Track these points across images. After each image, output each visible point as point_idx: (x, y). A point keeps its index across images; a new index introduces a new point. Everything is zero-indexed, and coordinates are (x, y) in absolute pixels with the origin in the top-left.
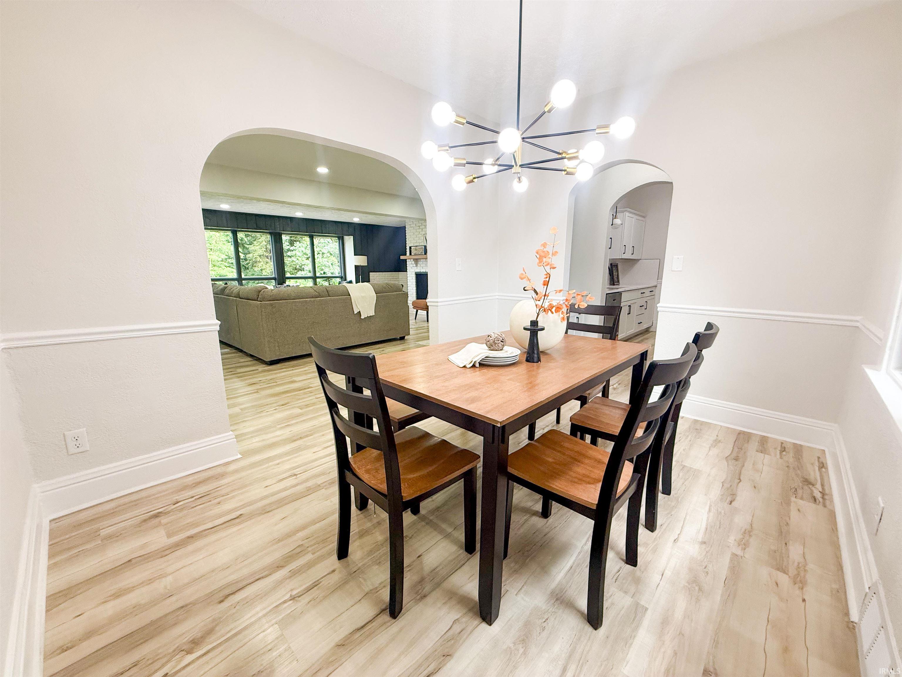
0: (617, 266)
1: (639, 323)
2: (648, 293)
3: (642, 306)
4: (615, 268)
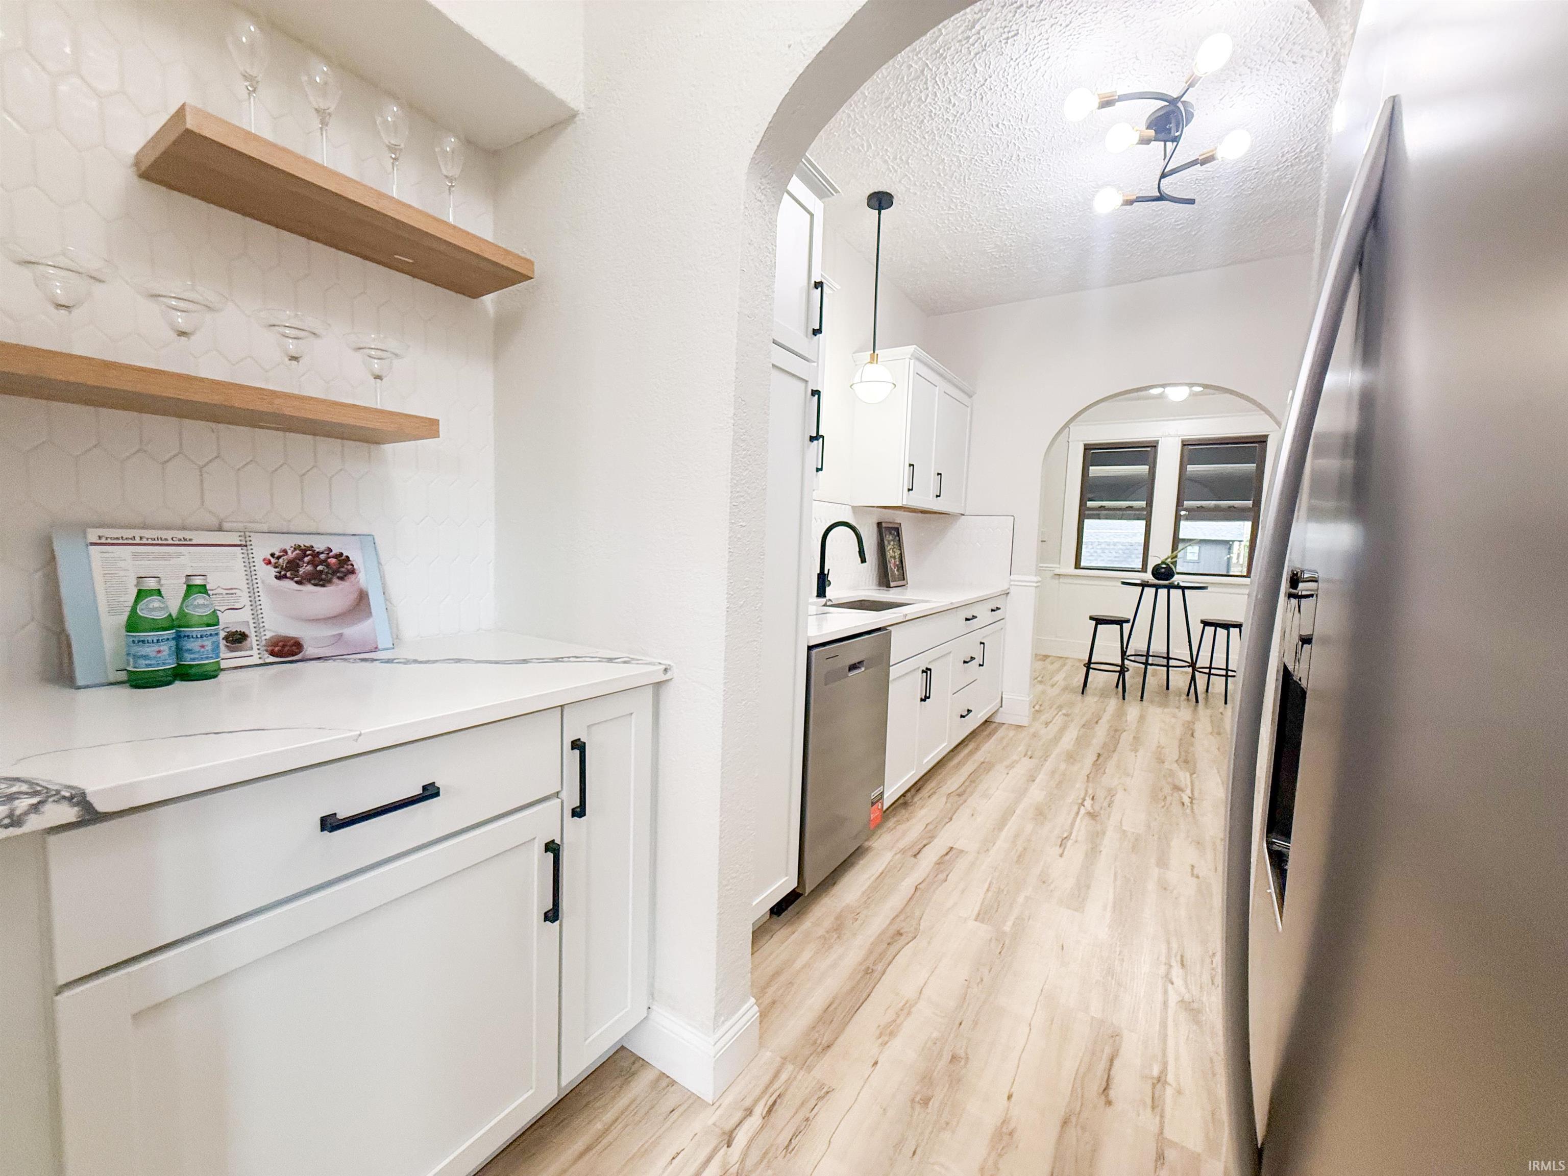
0: (896, 531)
1: (962, 716)
2: (984, 616)
3: (972, 658)
4: (891, 538)
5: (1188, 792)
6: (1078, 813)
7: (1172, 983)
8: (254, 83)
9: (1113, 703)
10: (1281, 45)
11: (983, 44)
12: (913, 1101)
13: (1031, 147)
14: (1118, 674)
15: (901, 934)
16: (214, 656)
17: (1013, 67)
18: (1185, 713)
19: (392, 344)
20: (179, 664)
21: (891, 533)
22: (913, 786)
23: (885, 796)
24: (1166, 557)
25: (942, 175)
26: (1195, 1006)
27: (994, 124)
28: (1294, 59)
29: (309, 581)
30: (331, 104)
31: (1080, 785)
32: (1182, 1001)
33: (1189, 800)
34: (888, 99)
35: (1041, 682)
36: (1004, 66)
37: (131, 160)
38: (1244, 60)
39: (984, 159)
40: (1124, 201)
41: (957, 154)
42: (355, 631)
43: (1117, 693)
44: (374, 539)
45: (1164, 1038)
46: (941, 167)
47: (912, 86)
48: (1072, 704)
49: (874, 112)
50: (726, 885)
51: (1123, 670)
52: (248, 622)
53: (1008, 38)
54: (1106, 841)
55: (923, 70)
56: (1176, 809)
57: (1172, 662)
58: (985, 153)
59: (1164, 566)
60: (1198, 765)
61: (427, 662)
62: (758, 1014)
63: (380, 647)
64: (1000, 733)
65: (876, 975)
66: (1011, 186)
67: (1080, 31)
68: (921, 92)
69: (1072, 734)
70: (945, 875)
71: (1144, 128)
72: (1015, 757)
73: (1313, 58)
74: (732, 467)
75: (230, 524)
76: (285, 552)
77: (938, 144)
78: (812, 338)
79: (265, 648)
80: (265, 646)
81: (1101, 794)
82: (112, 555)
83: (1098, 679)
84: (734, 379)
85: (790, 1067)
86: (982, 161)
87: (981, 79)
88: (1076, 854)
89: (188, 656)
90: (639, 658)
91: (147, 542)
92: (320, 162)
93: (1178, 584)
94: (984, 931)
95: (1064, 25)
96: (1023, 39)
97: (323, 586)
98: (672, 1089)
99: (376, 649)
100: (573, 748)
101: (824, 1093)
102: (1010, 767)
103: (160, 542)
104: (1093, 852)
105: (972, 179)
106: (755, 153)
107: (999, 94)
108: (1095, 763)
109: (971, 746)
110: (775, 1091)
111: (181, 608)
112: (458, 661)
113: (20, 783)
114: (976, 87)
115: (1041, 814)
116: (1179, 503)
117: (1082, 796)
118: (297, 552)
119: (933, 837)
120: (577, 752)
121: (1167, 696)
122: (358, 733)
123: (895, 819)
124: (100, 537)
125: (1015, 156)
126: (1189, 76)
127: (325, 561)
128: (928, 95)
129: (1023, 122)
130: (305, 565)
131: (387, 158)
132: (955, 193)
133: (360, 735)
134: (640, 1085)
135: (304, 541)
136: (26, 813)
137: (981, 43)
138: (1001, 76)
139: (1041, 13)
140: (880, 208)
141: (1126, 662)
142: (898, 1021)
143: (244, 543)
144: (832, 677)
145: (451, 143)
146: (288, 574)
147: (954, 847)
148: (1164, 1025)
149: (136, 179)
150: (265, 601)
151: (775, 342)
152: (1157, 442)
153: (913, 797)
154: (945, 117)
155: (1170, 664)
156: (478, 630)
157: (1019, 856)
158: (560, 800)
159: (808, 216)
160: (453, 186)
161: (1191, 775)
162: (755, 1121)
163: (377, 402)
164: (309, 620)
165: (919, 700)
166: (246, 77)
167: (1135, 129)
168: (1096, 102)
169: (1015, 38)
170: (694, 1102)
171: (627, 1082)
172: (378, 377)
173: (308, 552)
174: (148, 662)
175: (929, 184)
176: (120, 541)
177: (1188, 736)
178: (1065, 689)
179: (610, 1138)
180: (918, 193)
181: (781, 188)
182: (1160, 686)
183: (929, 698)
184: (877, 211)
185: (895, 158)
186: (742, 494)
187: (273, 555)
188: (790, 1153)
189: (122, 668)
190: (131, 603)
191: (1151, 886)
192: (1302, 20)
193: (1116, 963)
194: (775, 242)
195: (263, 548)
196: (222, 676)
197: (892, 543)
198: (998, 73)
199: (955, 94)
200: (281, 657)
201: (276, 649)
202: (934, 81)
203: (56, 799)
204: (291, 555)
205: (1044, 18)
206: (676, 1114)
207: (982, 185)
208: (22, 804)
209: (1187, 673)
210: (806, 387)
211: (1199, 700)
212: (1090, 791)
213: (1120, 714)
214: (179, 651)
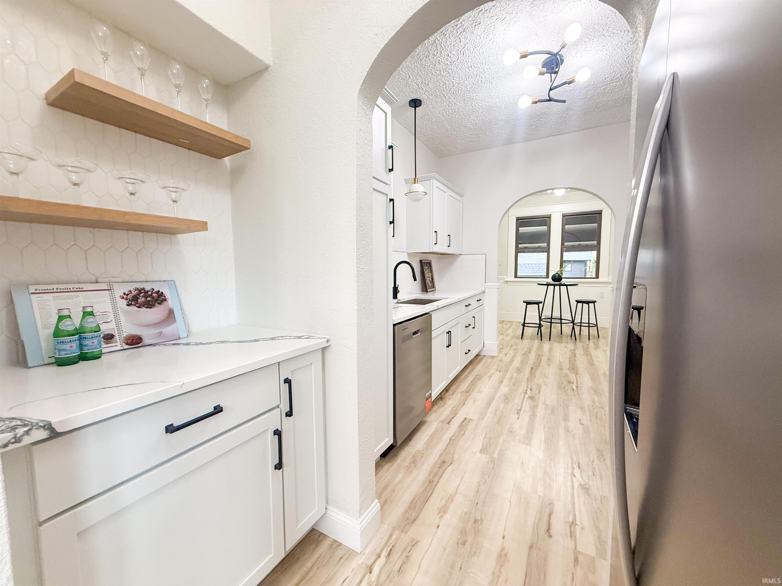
1: (466, 353)
2: (474, 304)
3: (469, 324)
4: (427, 267)
5: (575, 384)
6: (524, 397)
7: (575, 476)
8: (107, 56)
9: (537, 342)
10: (603, 28)
11: (464, 28)
12: (458, 543)
13: (488, 76)
14: (538, 328)
15: (445, 462)
16: (99, 347)
17: (478, 39)
18: (571, 346)
19: (182, 185)
20: (81, 352)
21: (427, 266)
22: (444, 389)
23: (432, 395)
24: (558, 271)
25: (445, 90)
26: (586, 486)
27: (470, 66)
28: (609, 34)
29: (144, 306)
30: (145, 65)
31: (524, 383)
32: (580, 485)
33: (576, 387)
34: (418, 54)
35: (501, 334)
36: (474, 39)
37: (43, 96)
38: (586, 35)
39: (465, 83)
40: (533, 102)
41: (452, 80)
42: (168, 330)
43: (538, 338)
44: (175, 282)
45: (574, 504)
46: (444, 87)
47: (430, 48)
48: (517, 344)
49: (411, 61)
50: (362, 445)
51: (540, 326)
52: (114, 329)
53: (476, 25)
54: (539, 409)
55: (435, 40)
56: (570, 392)
57: (563, 321)
58: (466, 79)
59: (557, 275)
60: (579, 370)
61: (207, 344)
62: (380, 507)
63: (181, 337)
64: (484, 361)
65: (435, 483)
66: (478, 95)
67: (510, 22)
68: (434, 51)
69: (518, 359)
70: (464, 431)
71: (541, 67)
72: (492, 372)
73: (618, 34)
74: (356, 239)
75: (102, 279)
76: (131, 292)
77: (443, 76)
78: (388, 173)
79: (123, 341)
80: (123, 340)
81: (534, 387)
82: (43, 298)
83: (529, 331)
84: (356, 197)
85: (397, 532)
86: (464, 83)
87: (463, 45)
88: (525, 417)
89: (86, 348)
90: (313, 335)
91: (60, 291)
92: (141, 94)
93: (564, 283)
94: (484, 458)
95: (502, 19)
96: (483, 26)
97: (151, 308)
98: (339, 548)
99: (179, 338)
100: (285, 383)
101: (414, 543)
102: (490, 377)
103: (67, 290)
104: (533, 416)
105: (459, 92)
106: (361, 86)
107: (472, 52)
108: (530, 373)
109: (471, 368)
110: (391, 544)
111: (81, 324)
112: (223, 342)
113: (16, 420)
114: (461, 48)
115: (507, 399)
116: (562, 244)
117: (525, 389)
118: (137, 291)
119: (456, 414)
120: (287, 384)
121: (561, 337)
122: (183, 383)
123: (437, 406)
124: (36, 290)
125: (480, 81)
126: (562, 43)
127: (151, 295)
128: (438, 53)
129: (484, 65)
130: (141, 297)
131: (174, 91)
132: (451, 99)
133: (183, 384)
134: (324, 547)
135: (140, 286)
136: (23, 436)
137: (463, 28)
138: (472, 43)
139: (491, 13)
140: (415, 107)
141: (541, 322)
142: (447, 505)
143: (109, 288)
144: (406, 339)
145: (206, 83)
146: (133, 303)
147: (467, 417)
148: (573, 497)
149: (46, 105)
150: (122, 317)
151: (374, 178)
152: (551, 215)
153: (444, 395)
154: (446, 63)
155: (562, 322)
156: (228, 325)
157: (498, 420)
158: (280, 409)
159: (384, 114)
160: (208, 104)
161: (576, 375)
162: (382, 560)
163: (175, 214)
164: (144, 326)
165: (446, 347)
166: (103, 53)
167: (537, 67)
168: (519, 56)
169: (479, 25)
170: (351, 553)
171: (317, 546)
172: (175, 201)
173: (142, 291)
174: (66, 352)
175: (439, 95)
176: (47, 291)
177: (573, 357)
178: (513, 337)
179: (311, 574)
180: (434, 99)
181: (373, 103)
182: (558, 333)
183: (450, 345)
184: (414, 108)
185: (422, 82)
186: (362, 253)
187: (124, 294)
188: (401, 573)
189: (52, 356)
190: (56, 322)
191: (561, 430)
192: (612, 17)
193: (548, 469)
194: (372, 129)
195: (119, 291)
196: (103, 357)
197: (427, 270)
198: (471, 42)
199: (451, 52)
200: (131, 345)
201: (129, 341)
202: (440, 46)
203: (37, 427)
204: (134, 293)
205: (492, 16)
206: (342, 560)
207: (464, 94)
208: (21, 431)
209: (570, 326)
210: (387, 198)
211: (577, 339)
212: (529, 386)
213: (540, 348)
214: (81, 346)
